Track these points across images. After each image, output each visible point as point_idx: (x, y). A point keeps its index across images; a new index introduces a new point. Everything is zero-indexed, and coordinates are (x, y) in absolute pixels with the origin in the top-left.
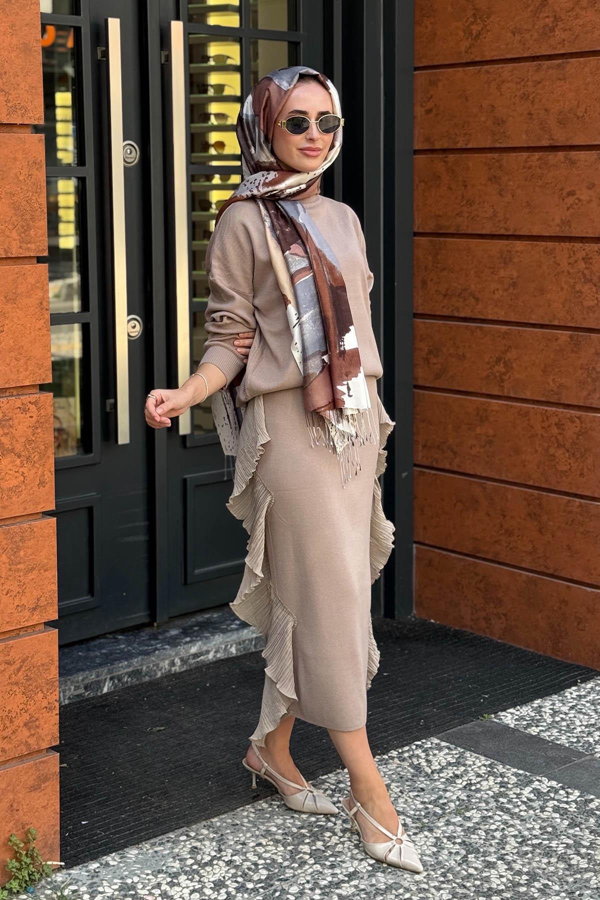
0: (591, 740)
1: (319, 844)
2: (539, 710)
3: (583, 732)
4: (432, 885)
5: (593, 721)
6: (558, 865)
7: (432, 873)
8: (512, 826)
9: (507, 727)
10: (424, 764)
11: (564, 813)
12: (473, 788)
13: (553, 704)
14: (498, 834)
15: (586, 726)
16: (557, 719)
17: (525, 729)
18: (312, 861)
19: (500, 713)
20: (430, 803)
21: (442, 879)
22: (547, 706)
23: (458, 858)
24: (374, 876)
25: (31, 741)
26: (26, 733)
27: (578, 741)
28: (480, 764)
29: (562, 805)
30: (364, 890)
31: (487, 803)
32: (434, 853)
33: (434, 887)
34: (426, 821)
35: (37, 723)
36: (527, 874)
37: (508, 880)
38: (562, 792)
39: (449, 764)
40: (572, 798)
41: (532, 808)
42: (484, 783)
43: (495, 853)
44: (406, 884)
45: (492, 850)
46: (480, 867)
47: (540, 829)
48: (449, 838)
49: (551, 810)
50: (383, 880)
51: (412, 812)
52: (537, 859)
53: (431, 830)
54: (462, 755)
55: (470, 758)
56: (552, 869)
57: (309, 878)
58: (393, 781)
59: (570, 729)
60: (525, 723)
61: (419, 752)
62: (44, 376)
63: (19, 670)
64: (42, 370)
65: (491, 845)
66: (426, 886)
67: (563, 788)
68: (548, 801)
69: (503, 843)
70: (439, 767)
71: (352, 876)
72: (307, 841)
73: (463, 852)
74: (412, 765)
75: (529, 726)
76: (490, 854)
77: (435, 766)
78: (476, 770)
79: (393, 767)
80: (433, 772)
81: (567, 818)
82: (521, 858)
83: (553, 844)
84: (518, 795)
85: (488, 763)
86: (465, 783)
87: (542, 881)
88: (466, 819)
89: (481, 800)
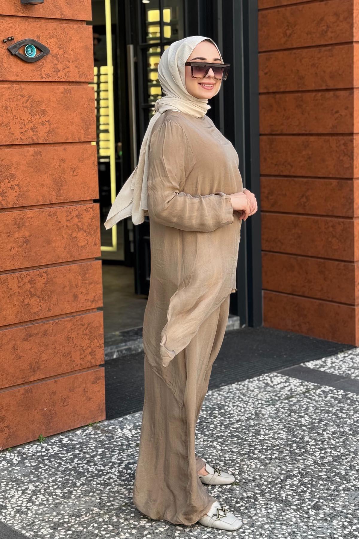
0: (350, 372)
1: (223, 411)
2: (325, 362)
3: (346, 369)
4: (275, 423)
5: (351, 366)
6: (333, 416)
7: (275, 420)
9: (309, 368)
10: (269, 382)
11: (335, 399)
12: (293, 390)
13: (332, 360)
14: (305, 406)
15: (348, 368)
16: (334, 365)
18: (220, 416)
19: (306, 363)
20: (273, 396)
21: (279, 422)
22: (329, 360)
23: (287, 415)
25: (93, 361)
26: (90, 357)
27: (344, 373)
28: (296, 382)
29: (335, 396)
31: (300, 396)
32: (275, 413)
34: (271, 402)
35: (95, 353)
36: (318, 419)
37: (310, 421)
38: (335, 391)
39: (281, 382)
40: (339, 393)
42: (299, 389)
44: (263, 423)
47: (325, 404)
48: (282, 408)
49: (330, 398)
50: (252, 422)
51: (265, 399)
52: (323, 414)
53: (274, 405)
55: (292, 380)
56: (329, 418)
57: (219, 422)
58: (255, 388)
59: (340, 369)
60: (318, 367)
61: (267, 378)
62: (95, 196)
63: (87, 328)
64: (95, 193)
65: (302, 410)
66: (272, 424)
68: (328, 394)
69: (307, 409)
71: (238, 421)
72: (217, 409)
73: (289, 412)
74: (264, 383)
75: (320, 367)
76: (301, 413)
77: (275, 383)
78: (295, 384)
79: (255, 383)
80: (274, 385)
81: (337, 400)
82: (316, 414)
83: (331, 409)
84: (314, 393)
85: (300, 381)
86: (289, 389)
87: (325, 422)
88: (290, 401)
89: (297, 394)
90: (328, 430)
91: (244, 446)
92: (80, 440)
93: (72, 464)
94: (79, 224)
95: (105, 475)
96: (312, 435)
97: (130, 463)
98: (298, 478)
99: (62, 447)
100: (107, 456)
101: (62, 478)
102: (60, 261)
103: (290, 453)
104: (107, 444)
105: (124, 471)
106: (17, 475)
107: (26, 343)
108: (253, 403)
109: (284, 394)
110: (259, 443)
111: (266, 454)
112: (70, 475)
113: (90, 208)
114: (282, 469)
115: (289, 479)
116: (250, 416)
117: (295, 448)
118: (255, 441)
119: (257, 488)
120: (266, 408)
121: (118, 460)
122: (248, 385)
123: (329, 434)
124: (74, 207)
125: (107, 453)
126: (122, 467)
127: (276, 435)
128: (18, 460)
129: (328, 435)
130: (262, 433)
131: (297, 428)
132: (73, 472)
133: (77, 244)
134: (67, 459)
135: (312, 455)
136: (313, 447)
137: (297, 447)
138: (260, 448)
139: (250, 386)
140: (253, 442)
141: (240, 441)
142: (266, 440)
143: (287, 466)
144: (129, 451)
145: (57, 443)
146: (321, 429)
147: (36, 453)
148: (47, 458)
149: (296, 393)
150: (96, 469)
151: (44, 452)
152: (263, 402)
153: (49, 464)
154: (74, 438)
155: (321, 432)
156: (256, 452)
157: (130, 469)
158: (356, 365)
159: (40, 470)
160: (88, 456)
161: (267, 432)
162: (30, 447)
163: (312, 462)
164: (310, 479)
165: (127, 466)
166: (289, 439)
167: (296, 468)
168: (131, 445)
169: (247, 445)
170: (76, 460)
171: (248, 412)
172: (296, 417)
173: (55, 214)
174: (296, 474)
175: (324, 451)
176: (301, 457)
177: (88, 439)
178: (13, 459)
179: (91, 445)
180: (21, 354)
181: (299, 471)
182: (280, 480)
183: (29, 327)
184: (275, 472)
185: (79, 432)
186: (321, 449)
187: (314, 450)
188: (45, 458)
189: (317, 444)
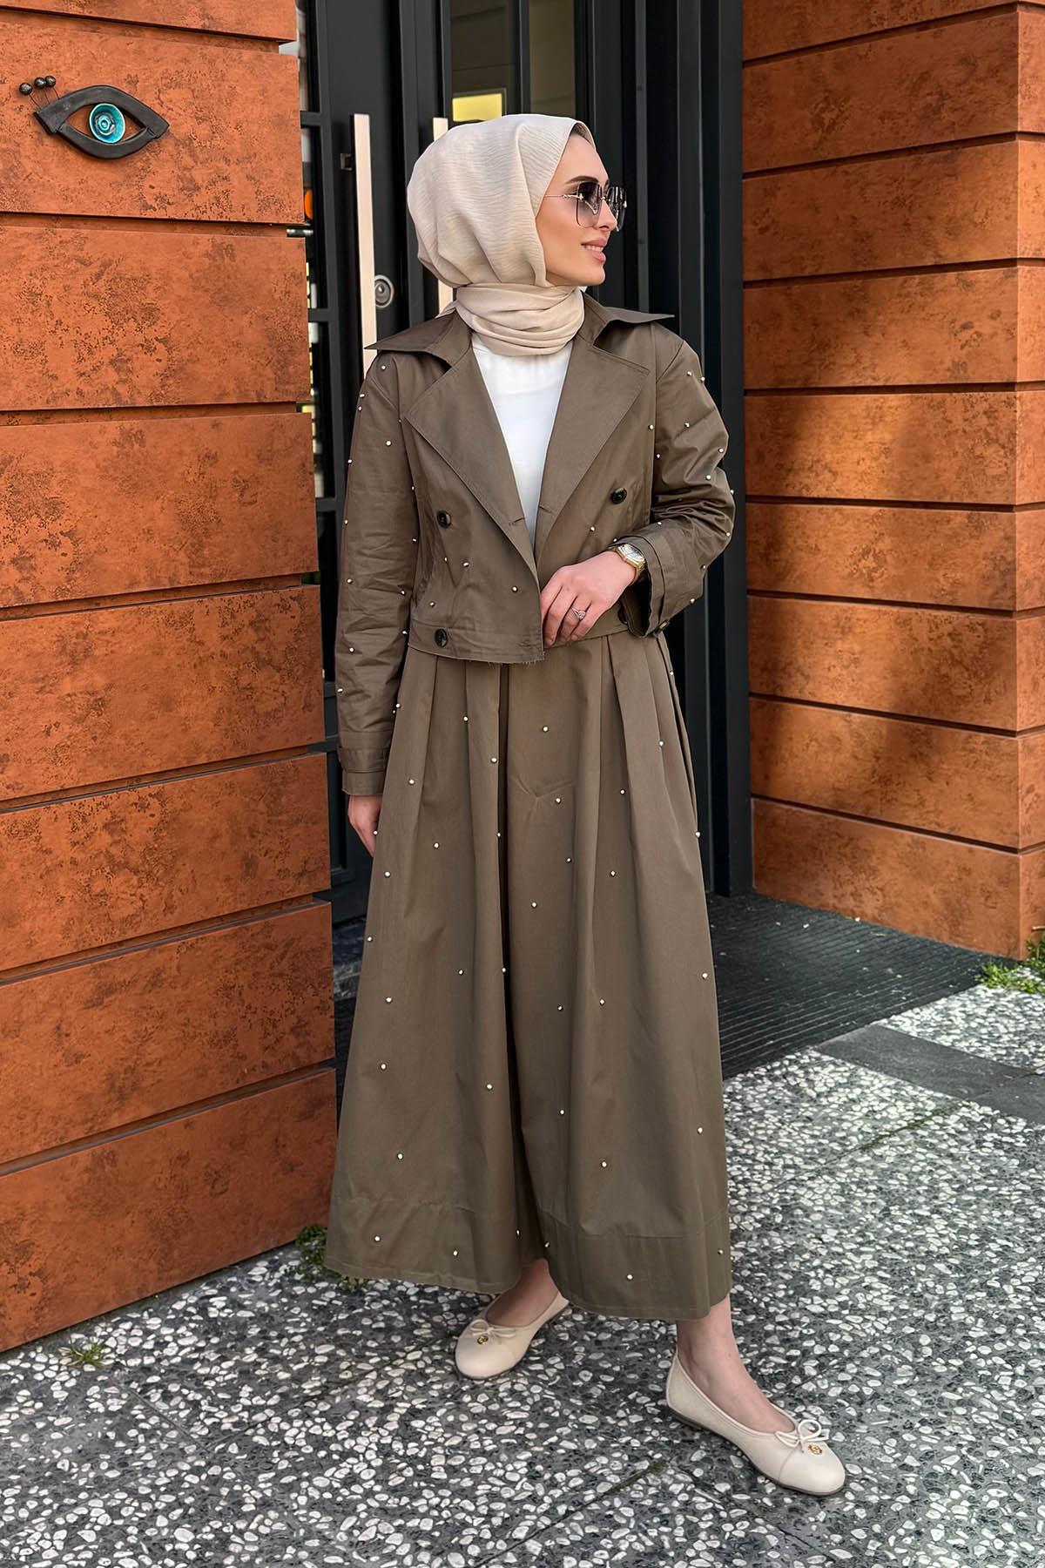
0: (1026, 1052)
2: (946, 1013)
3: (1012, 1041)
4: (848, 1247)
5: (1022, 1027)
6: (1017, 1220)
7: (845, 1231)
8: (941, 1167)
9: (907, 1036)
10: (804, 1085)
11: (1011, 1150)
12: (878, 1117)
13: (964, 1006)
14: (925, 1179)
15: (1015, 1034)
16: (974, 1025)
17: (934, 1037)
19: (893, 1017)
20: (823, 1137)
21: (860, 1240)
22: (953, 1009)
23: (877, 1211)
24: (766, 1236)
25: (300, 1053)
26: (294, 1042)
27: (1009, 1054)
28: (881, 1085)
29: (1004, 1139)
30: (754, 1254)
31: (902, 1137)
32: (841, 1205)
33: (851, 1250)
34: (822, 1161)
35: (307, 1029)
36: (977, 1231)
37: (951, 1240)
38: (1001, 1121)
39: (840, 1085)
40: (1017, 1129)
41: (963, 1143)
42: (892, 1110)
43: (926, 1203)
44: (812, 1247)
45: (921, 1199)
46: (909, 1223)
47: (981, 1170)
48: (859, 1184)
49: (991, 1145)
50: (779, 1241)
51: (802, 1150)
52: (986, 1211)
53: (832, 1174)
54: (853, 1074)
55: (866, 1076)
56: (1008, 1224)
58: (767, 1108)
59: (994, 1038)
60: (931, 1030)
61: (794, 1069)
62: (308, 563)
63: (283, 956)
64: (306, 555)
65: (918, 1193)
66: (840, 1250)
67: (1002, 1117)
68: (984, 1133)
69: (933, 1191)
70: (824, 1089)
73: (883, 1203)
74: (788, 1086)
75: (936, 1034)
76: (920, 1207)
77: (820, 1088)
78: (877, 1092)
79: (763, 1089)
80: (819, 1095)
81: (1016, 1156)
82: (964, 1210)
83: (1004, 1191)
84: (942, 1126)
85: (892, 1083)
86: (865, 1111)
87: (999, 1241)
88: (875, 1157)
89: (893, 1133)
90: (1014, 1276)
91: (768, 1341)
92: (260, 1304)
93: (234, 1409)
94: (260, 648)
95: (336, 1464)
96: (970, 1297)
97: (414, 1413)
98: (963, 1488)
99: (205, 1336)
100: (342, 1376)
101: (196, 1471)
102: (203, 759)
103: (918, 1374)
104: (344, 1324)
105: (397, 1446)
106: (57, 1454)
107: (95, 1013)
108: (770, 1164)
109: (855, 1129)
110: (812, 1331)
111: (842, 1377)
112: (223, 1459)
113: (294, 599)
114: (904, 1448)
115: (934, 1496)
116: (767, 1217)
117: (928, 1352)
118: (800, 1323)
119: (837, 1538)
120: (809, 1183)
121: (381, 1394)
122: (744, 1094)
123: (1021, 1292)
124: (246, 597)
125: (344, 1365)
126: (391, 1428)
127: (858, 1295)
128: (68, 1385)
129: (1021, 1296)
130: (816, 1286)
131: (919, 1267)
132: (233, 1449)
133: (253, 707)
134: (217, 1388)
135: (990, 1384)
136: (985, 1350)
137: (936, 1345)
138: (819, 1350)
139: (749, 1098)
140: (794, 1322)
141: (751, 1318)
142: (832, 1315)
143: (918, 1434)
144: (410, 1357)
145: (191, 1314)
146: (995, 1271)
147: (127, 1356)
148: (156, 1379)
149: (888, 1127)
150: (308, 1435)
151: (150, 1352)
152: (798, 1161)
153: (163, 1406)
154: (242, 1296)
155: (997, 1285)
156: (810, 1368)
157: (415, 1436)
158: (1035, 1026)
159: (132, 1433)
160: (283, 1376)
161: (829, 1282)
162: (110, 1330)
163: (995, 1417)
164: (1004, 1494)
165: (404, 1422)
166: (905, 1312)
167: (950, 1442)
168: (416, 1332)
169: (774, 1340)
170: (246, 1390)
171: (759, 1200)
172: (907, 1220)
173: (186, 618)
174: (954, 1472)
175: (1023, 1367)
176: (954, 1390)
177: (284, 1300)
178: (53, 1381)
179: (296, 1325)
180: (80, 1048)
181: (963, 1456)
182: (907, 1500)
183: (105, 965)
184: (882, 1460)
185: (259, 1270)
186: (1013, 1358)
187: (989, 1362)
188: (150, 1380)
189: (995, 1335)
